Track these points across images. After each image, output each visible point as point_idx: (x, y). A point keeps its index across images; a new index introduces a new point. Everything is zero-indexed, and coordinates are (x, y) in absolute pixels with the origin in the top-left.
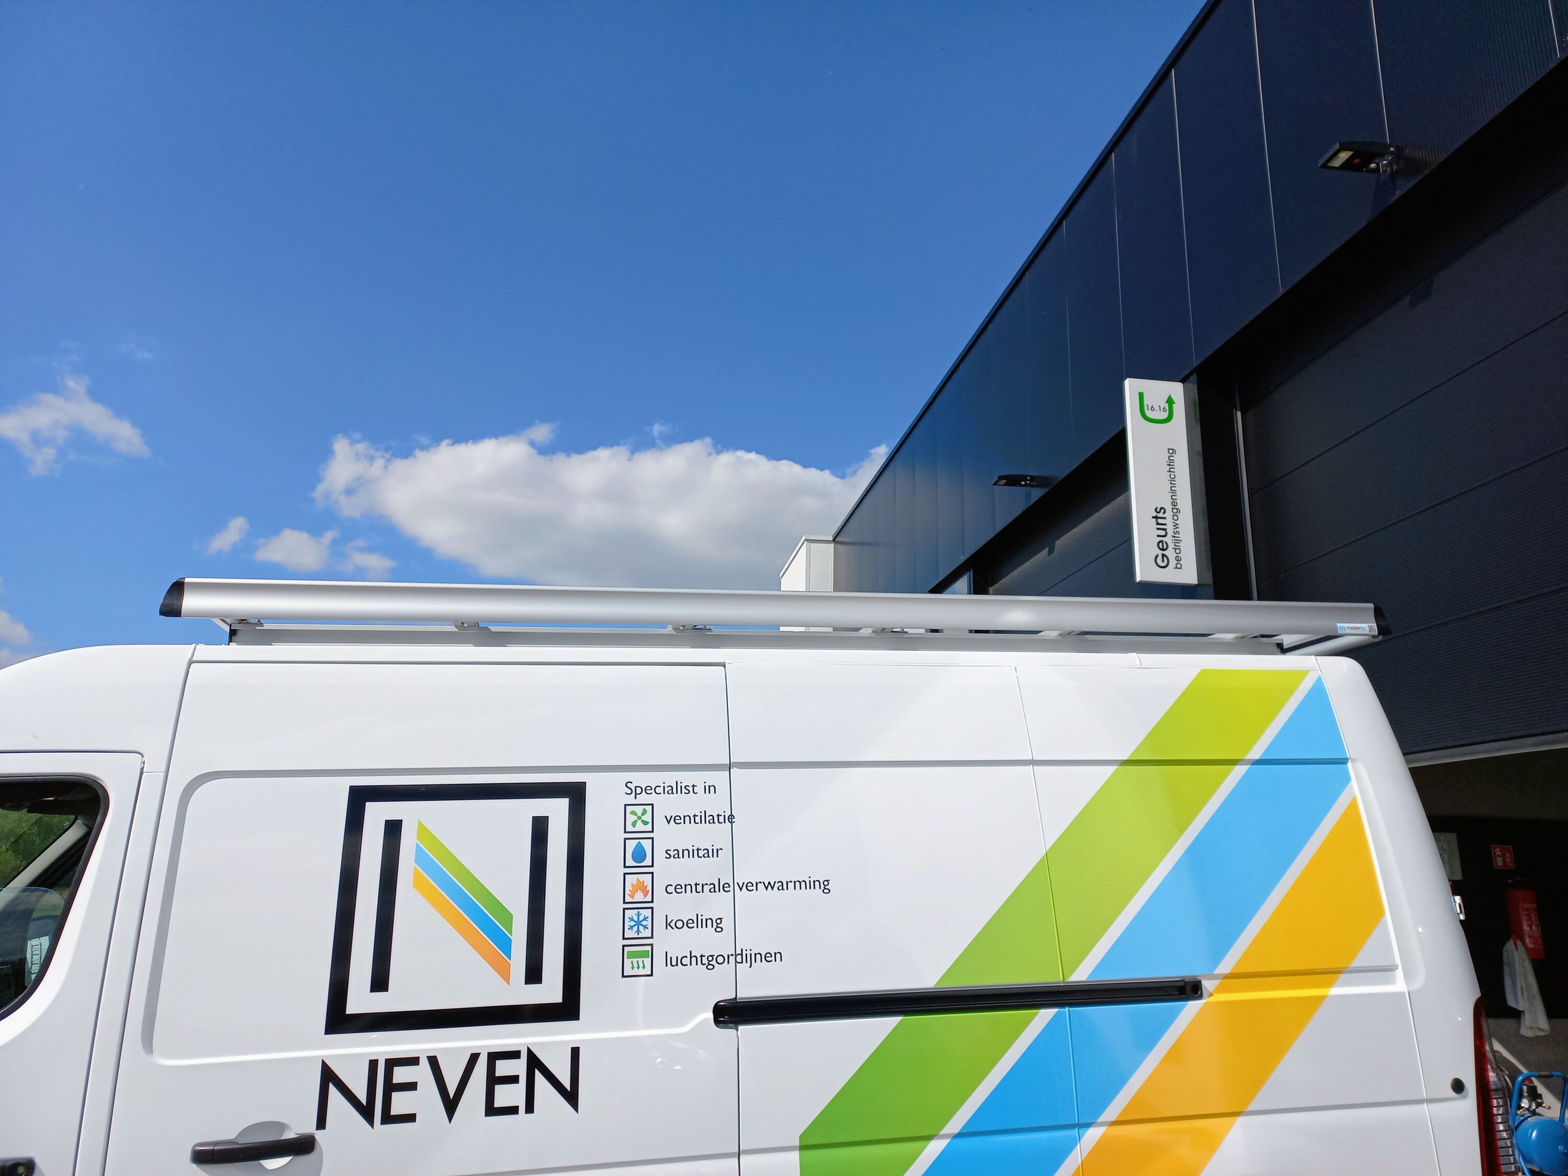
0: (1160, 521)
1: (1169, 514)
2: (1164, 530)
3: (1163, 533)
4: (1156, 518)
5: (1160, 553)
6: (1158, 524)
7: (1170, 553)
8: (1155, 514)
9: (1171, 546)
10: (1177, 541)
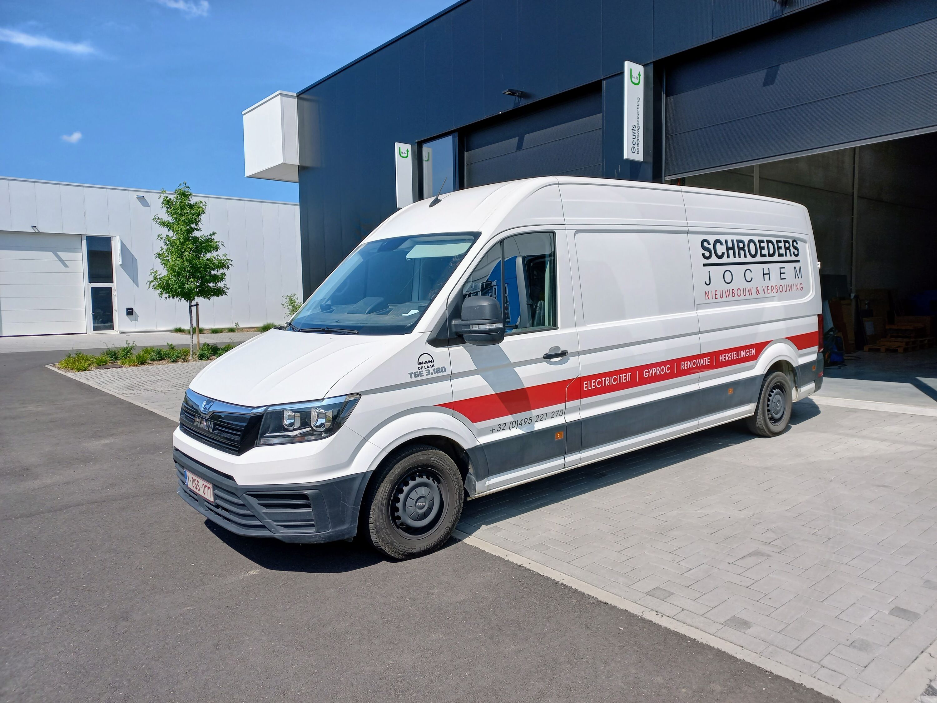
0: (634, 132)
1: (636, 129)
2: (635, 135)
3: (634, 137)
4: (633, 130)
5: (633, 146)
6: (633, 133)
7: (636, 146)
8: (632, 128)
9: (636, 143)
10: (638, 141)
